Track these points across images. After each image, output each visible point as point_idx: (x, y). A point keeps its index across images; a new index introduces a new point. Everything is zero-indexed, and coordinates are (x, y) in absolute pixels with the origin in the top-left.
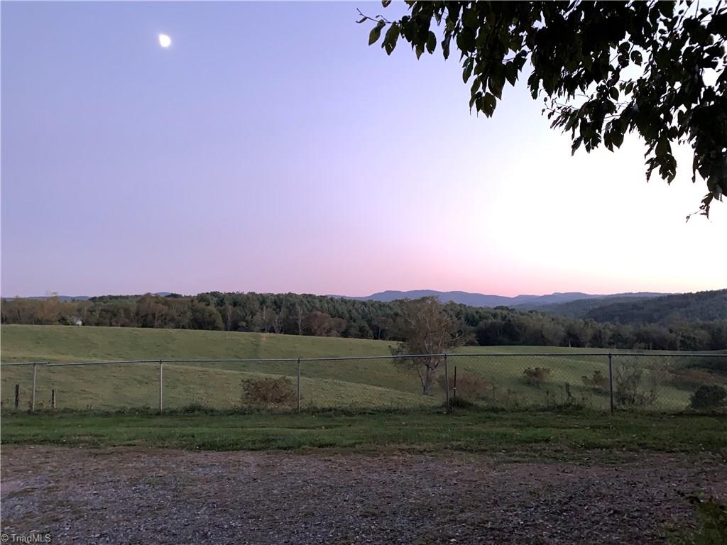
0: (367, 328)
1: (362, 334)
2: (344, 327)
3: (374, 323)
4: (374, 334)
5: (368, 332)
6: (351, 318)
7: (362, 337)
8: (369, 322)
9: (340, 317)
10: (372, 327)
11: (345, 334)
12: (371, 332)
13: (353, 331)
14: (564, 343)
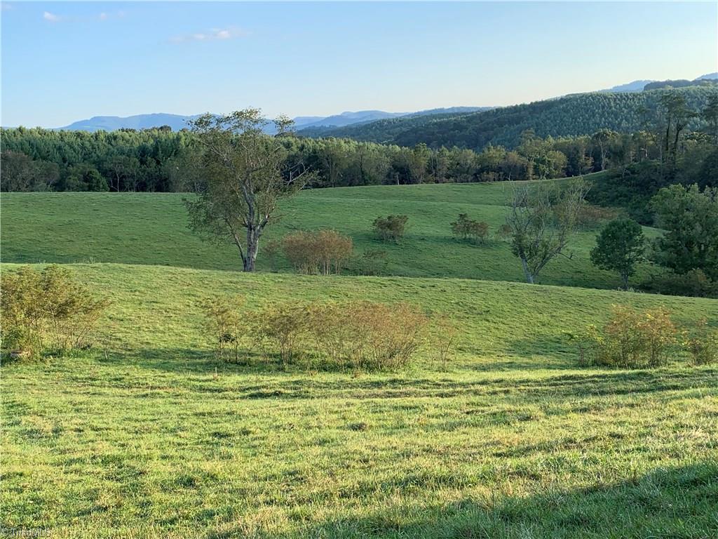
0: (98, 175)
1: (89, 184)
2: (56, 175)
3: (107, 166)
4: (109, 183)
5: (98, 182)
6: (64, 160)
7: (90, 189)
8: (99, 163)
9: (44, 158)
10: (104, 174)
11: (60, 186)
12: (104, 180)
13: (73, 180)
14: (390, 181)
